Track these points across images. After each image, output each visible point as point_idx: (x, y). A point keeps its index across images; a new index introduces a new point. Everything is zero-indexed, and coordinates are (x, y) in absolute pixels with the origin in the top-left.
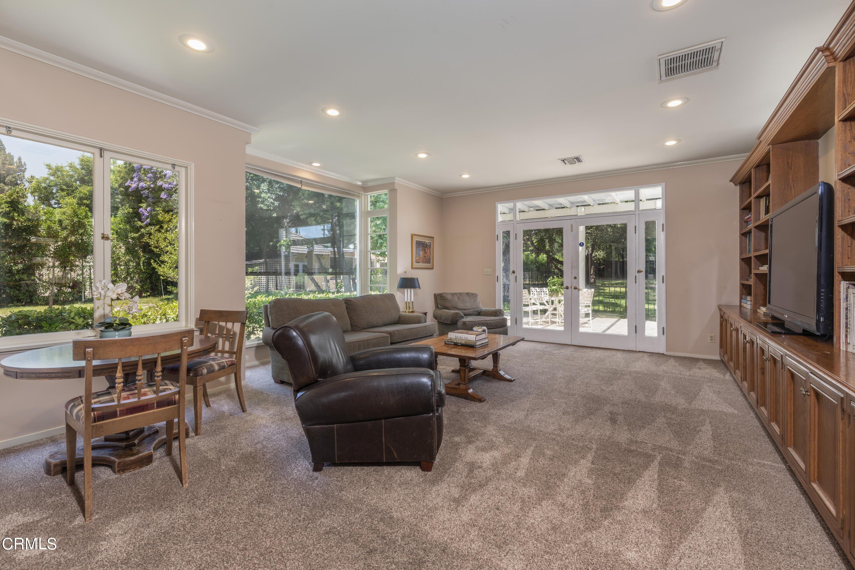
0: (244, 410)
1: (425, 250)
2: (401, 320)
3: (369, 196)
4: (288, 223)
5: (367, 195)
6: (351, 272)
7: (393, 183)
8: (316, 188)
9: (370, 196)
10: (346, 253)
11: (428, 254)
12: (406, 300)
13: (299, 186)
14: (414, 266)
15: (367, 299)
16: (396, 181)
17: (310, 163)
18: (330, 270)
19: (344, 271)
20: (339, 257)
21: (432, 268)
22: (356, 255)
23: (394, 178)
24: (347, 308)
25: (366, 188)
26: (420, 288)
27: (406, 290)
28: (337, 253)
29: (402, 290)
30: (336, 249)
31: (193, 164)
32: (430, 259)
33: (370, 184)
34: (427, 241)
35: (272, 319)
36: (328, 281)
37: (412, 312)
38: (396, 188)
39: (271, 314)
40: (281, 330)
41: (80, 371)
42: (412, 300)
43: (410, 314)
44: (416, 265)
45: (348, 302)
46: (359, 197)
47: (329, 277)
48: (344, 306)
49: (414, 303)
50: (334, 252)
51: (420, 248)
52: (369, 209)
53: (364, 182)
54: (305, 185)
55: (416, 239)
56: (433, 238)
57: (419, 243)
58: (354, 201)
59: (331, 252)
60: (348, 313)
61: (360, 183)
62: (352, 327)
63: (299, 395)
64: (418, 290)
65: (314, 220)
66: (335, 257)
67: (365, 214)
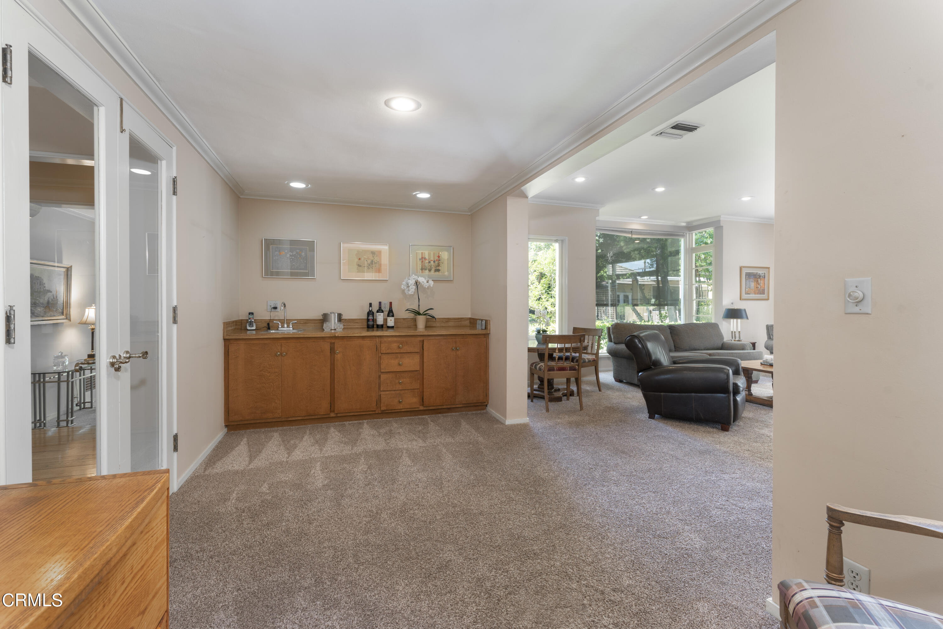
0: (600, 391)
1: (757, 281)
2: (723, 347)
3: (694, 234)
4: (612, 257)
5: (692, 234)
6: (675, 302)
7: (719, 221)
8: (644, 235)
9: (695, 236)
10: (671, 281)
11: (761, 285)
12: (732, 330)
13: (630, 235)
14: (743, 298)
15: (689, 327)
16: (721, 219)
17: (640, 217)
18: (653, 301)
19: (669, 302)
20: (663, 286)
21: (768, 299)
22: (680, 283)
23: (720, 216)
24: (671, 333)
25: (691, 227)
26: (747, 318)
27: (732, 320)
28: (660, 282)
29: (728, 320)
30: (660, 278)
31: (567, 237)
32: (764, 290)
33: (695, 224)
34: (760, 272)
35: (614, 337)
36: (651, 312)
37: (739, 341)
38: (722, 225)
39: (613, 333)
40: (630, 337)
41: (538, 350)
42: (739, 330)
43: (736, 342)
44: (745, 296)
45: (672, 328)
46: (683, 236)
47: (651, 308)
48: (669, 331)
49: (741, 333)
50: (658, 281)
51: (751, 280)
52: (694, 246)
53: (688, 223)
54: (634, 234)
55: (745, 271)
56: (768, 268)
57: (749, 275)
58: (679, 241)
59: (654, 281)
60: (672, 337)
61: (684, 224)
62: (675, 348)
63: (640, 374)
64: (744, 320)
65: (638, 253)
66: (658, 286)
67: (690, 251)
